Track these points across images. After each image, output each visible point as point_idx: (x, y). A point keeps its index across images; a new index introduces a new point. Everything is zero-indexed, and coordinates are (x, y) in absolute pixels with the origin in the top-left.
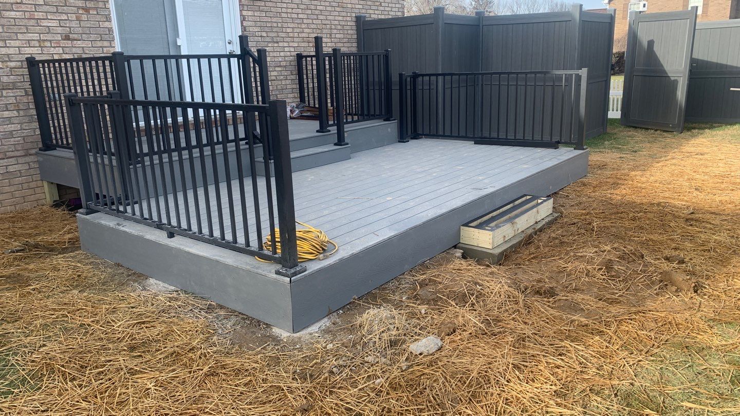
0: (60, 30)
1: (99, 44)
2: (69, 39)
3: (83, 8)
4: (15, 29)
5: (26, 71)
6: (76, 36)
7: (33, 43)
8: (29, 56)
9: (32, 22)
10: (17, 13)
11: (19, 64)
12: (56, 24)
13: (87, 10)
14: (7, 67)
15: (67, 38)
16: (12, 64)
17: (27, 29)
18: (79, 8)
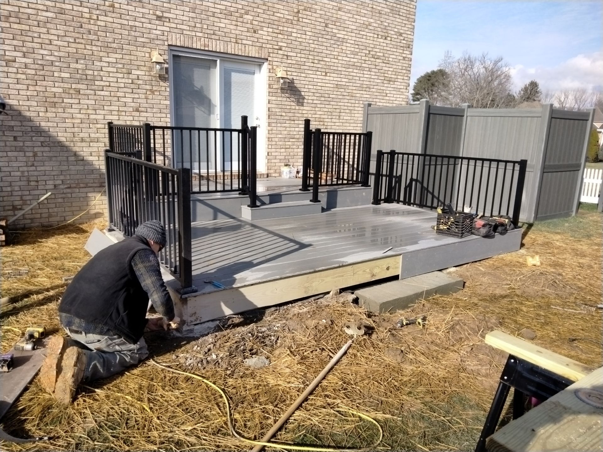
0: (133, 104)
2: (138, 111)
3: (150, 91)
4: (103, 103)
5: (107, 131)
6: (143, 109)
7: (114, 113)
8: (110, 121)
9: (115, 99)
10: (106, 92)
11: (103, 126)
12: (130, 100)
13: (152, 92)
14: (95, 127)
16: (99, 126)
17: (111, 103)
18: (147, 90)
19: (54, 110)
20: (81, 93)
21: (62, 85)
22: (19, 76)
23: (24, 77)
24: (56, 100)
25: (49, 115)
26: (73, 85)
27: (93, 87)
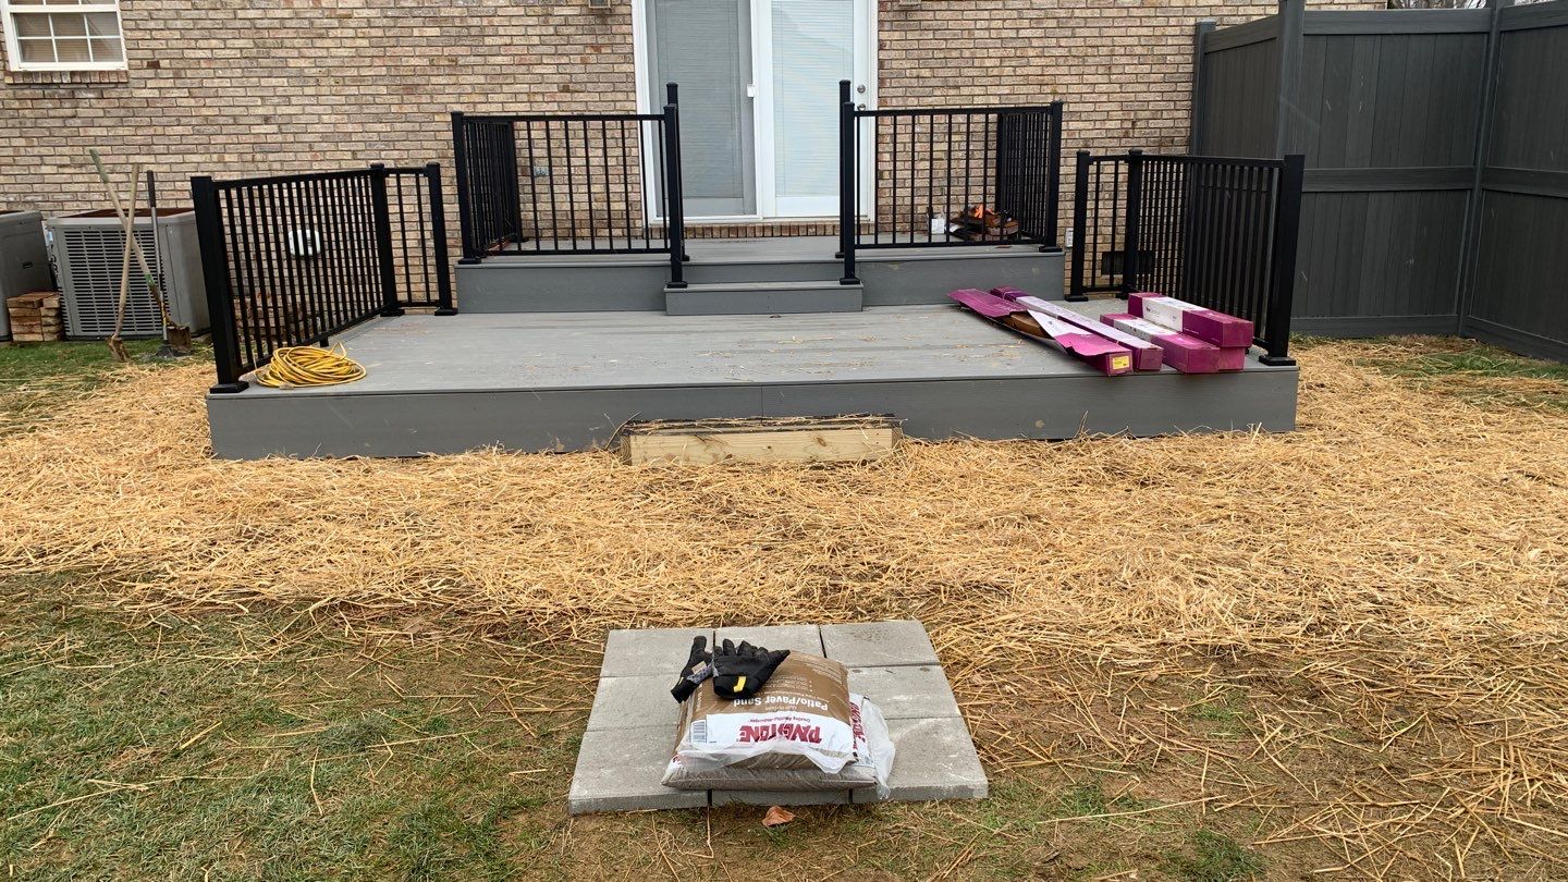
0: (556, 78)
1: (610, 97)
2: (568, 91)
3: (592, 46)
4: (501, 79)
6: (578, 87)
7: (520, 98)
9: (523, 69)
10: (505, 58)
12: (552, 69)
13: (597, 48)
15: (566, 89)
17: (515, 78)
18: (586, 45)
19: (413, 99)
20: (460, 63)
21: (427, 51)
22: (359, 42)
23: (365, 43)
24: (416, 80)
25: (407, 109)
26: (445, 49)
27: (481, 50)
